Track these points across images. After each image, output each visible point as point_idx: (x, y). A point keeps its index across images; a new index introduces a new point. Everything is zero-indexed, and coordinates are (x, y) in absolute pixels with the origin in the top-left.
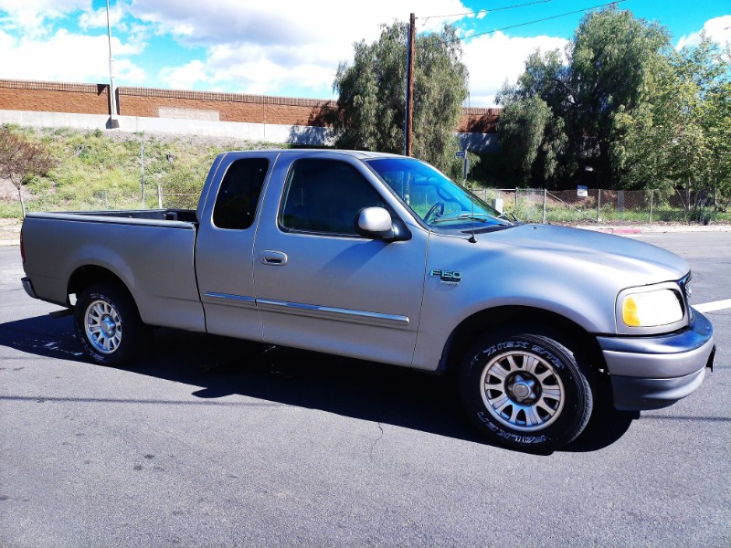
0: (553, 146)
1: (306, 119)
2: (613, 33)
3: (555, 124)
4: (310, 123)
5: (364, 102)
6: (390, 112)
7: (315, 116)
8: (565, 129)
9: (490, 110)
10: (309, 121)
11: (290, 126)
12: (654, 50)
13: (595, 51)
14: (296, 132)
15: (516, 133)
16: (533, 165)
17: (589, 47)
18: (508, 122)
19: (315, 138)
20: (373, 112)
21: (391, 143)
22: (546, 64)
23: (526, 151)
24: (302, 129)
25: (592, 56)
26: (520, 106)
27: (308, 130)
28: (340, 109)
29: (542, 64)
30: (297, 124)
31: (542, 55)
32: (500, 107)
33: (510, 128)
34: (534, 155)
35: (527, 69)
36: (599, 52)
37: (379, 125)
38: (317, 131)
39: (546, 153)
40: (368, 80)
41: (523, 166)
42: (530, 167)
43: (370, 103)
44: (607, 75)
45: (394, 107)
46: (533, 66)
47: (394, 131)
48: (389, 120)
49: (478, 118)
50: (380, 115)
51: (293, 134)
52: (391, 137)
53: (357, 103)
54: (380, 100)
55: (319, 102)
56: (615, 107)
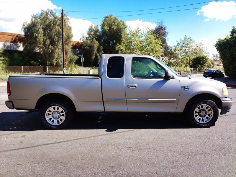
0: (100, 54)
1: (10, 40)
2: (113, 23)
3: (100, 48)
4: (11, 42)
5: (38, 36)
6: (48, 40)
7: (13, 39)
8: (102, 50)
9: (78, 42)
10: (11, 41)
11: (3, 43)
12: (124, 29)
13: (109, 27)
14: (6, 45)
15: (88, 50)
16: (94, 60)
17: (107, 26)
18: (85, 46)
19: (14, 48)
20: (42, 40)
21: (50, 51)
22: (95, 29)
23: (92, 56)
24: (8, 44)
25: (108, 29)
26: (89, 41)
27: (11, 44)
28: (25, 37)
29: (93, 29)
30: (6, 42)
31: (93, 27)
32: (82, 41)
33: (86, 48)
34: (94, 57)
35: (89, 30)
36: (110, 28)
37: (44, 44)
38: (15, 45)
39: (98, 56)
40: (39, 29)
41: (91, 60)
42: (93, 60)
43: (41, 37)
44: (113, 34)
45: (49, 39)
46: (91, 30)
47: (50, 47)
48: (48, 43)
49: (75, 44)
50: (45, 41)
51: (4, 46)
52: (49, 49)
53: (35, 36)
54: (44, 35)
55: (15, 34)
56: (116, 44)
